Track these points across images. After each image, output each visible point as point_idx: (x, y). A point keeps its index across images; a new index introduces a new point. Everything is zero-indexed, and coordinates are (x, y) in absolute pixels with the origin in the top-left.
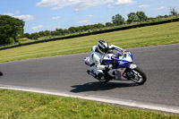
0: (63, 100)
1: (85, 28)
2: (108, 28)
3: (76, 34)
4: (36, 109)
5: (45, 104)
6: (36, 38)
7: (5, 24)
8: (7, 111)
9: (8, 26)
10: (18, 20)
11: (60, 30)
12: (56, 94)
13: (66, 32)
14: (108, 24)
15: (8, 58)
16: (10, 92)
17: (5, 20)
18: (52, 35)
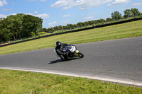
0: (74, 79)
1: (90, 23)
2: (109, 23)
3: (83, 28)
4: (53, 87)
5: (60, 82)
6: (51, 32)
8: (31, 88)
9: (30, 23)
10: (37, 18)
11: (70, 25)
12: (69, 75)
13: (75, 26)
14: (108, 20)
15: (29, 48)
16: (32, 74)
17: (28, 19)
18: (64, 29)
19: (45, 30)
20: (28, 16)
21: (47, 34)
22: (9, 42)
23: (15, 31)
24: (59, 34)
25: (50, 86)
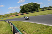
4: (44, 29)
5: (47, 28)
6: (43, 9)
7: (35, 5)
8: (36, 29)
10: (38, 4)
16: (36, 24)
17: (35, 4)
18: (48, 8)
19: (41, 9)
21: (41, 10)
22: (28, 13)
23: (30, 9)
24: (46, 10)
25: (43, 29)
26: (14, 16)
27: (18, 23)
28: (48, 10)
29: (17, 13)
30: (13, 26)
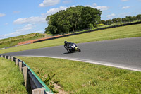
0: (133, 73)
4: (111, 79)
5: (118, 75)
6: (110, 24)
7: (86, 13)
8: (89, 79)
9: (89, 14)
10: (96, 10)
11: (129, 17)
12: (127, 68)
13: (134, 18)
15: (88, 40)
16: (90, 65)
17: (87, 10)
18: (123, 21)
19: (103, 22)
20: (87, 8)
21: (105, 26)
22: (68, 34)
23: (74, 22)
24: (118, 26)
25: (107, 78)
26: (29, 42)
27: (42, 62)
28: (121, 25)
29: (37, 35)
30: (28, 70)
